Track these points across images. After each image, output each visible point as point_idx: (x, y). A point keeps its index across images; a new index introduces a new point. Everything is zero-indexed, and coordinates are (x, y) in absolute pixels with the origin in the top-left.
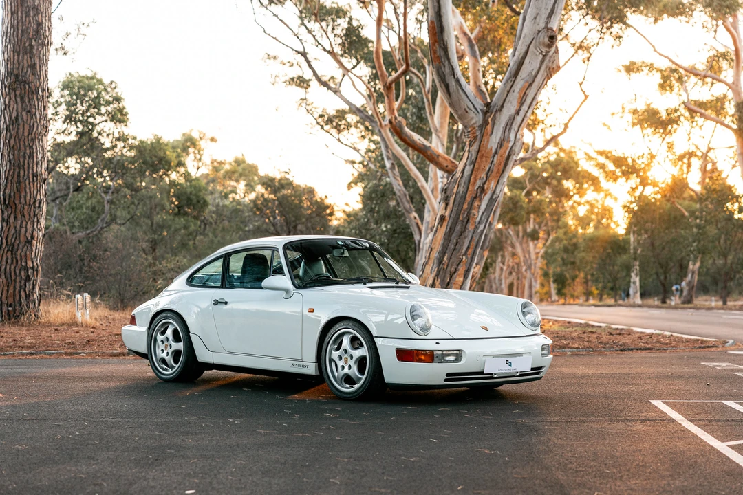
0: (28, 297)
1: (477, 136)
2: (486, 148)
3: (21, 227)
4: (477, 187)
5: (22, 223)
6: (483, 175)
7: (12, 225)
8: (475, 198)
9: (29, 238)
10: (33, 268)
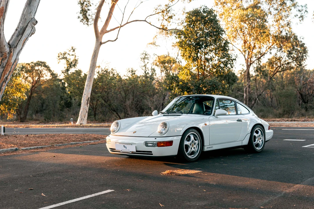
1: (7, 57)
2: (10, 62)
4: (5, 78)
6: (8, 73)
8: (4, 82)
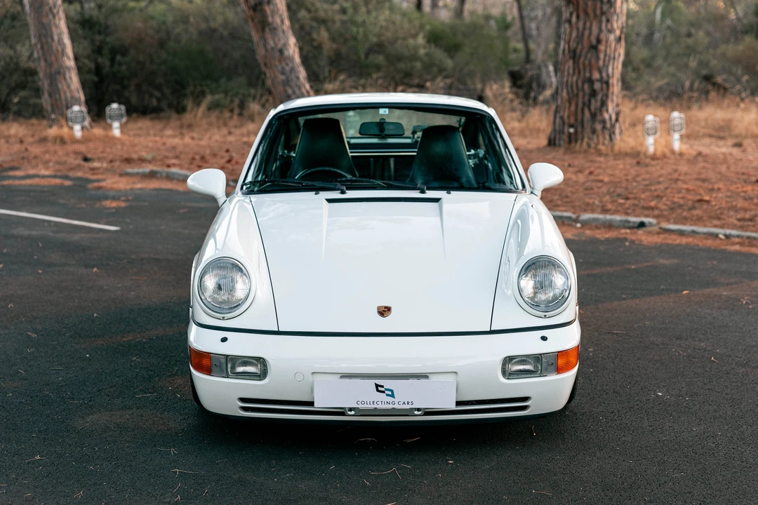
0: (594, 116)
3: (584, 29)
5: (585, 24)
7: (574, 26)
9: (594, 42)
10: (601, 80)
